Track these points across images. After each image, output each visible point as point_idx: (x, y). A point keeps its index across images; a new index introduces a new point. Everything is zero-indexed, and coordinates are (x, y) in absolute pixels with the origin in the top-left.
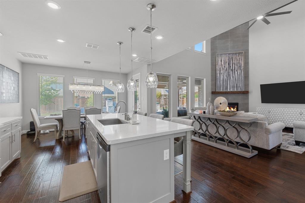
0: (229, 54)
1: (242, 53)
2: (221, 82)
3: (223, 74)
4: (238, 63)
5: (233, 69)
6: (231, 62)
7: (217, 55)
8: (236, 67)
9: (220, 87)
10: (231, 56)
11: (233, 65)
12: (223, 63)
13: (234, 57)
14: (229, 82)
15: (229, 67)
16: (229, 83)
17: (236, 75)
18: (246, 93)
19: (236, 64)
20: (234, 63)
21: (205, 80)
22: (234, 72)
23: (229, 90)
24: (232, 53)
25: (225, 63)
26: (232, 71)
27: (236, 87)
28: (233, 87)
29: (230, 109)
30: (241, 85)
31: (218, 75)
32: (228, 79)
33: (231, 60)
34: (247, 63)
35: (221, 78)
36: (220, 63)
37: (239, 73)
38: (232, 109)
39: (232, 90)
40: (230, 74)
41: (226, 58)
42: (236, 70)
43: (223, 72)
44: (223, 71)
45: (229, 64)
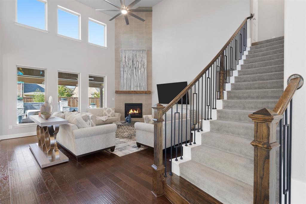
0: (133, 50)
1: (145, 51)
2: (125, 81)
3: (126, 72)
4: (142, 60)
5: (137, 67)
6: (135, 59)
7: (121, 51)
8: (139, 65)
9: (124, 86)
10: (134, 53)
11: (137, 62)
12: (127, 60)
13: (138, 54)
14: (132, 80)
15: (133, 64)
16: (132, 82)
17: (140, 73)
18: (148, 93)
19: (139, 62)
20: (138, 60)
21: (106, 77)
22: (138, 70)
23: (132, 90)
24: (136, 50)
25: (129, 59)
26: (136, 69)
27: (139, 86)
28: (137, 86)
29: (133, 111)
30: (144, 84)
31: (122, 73)
32: (132, 78)
33: (135, 57)
34: (149, 62)
35: (125, 76)
36: (124, 60)
37: (142, 72)
38: (135, 112)
39: (135, 90)
40: (134, 72)
41: (130, 55)
42: (139, 68)
43: (127, 70)
44: (127, 68)
45: (132, 61)
